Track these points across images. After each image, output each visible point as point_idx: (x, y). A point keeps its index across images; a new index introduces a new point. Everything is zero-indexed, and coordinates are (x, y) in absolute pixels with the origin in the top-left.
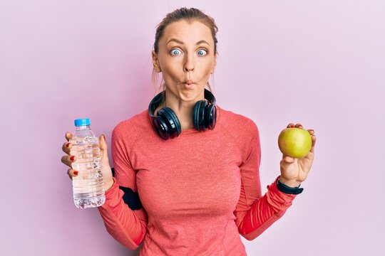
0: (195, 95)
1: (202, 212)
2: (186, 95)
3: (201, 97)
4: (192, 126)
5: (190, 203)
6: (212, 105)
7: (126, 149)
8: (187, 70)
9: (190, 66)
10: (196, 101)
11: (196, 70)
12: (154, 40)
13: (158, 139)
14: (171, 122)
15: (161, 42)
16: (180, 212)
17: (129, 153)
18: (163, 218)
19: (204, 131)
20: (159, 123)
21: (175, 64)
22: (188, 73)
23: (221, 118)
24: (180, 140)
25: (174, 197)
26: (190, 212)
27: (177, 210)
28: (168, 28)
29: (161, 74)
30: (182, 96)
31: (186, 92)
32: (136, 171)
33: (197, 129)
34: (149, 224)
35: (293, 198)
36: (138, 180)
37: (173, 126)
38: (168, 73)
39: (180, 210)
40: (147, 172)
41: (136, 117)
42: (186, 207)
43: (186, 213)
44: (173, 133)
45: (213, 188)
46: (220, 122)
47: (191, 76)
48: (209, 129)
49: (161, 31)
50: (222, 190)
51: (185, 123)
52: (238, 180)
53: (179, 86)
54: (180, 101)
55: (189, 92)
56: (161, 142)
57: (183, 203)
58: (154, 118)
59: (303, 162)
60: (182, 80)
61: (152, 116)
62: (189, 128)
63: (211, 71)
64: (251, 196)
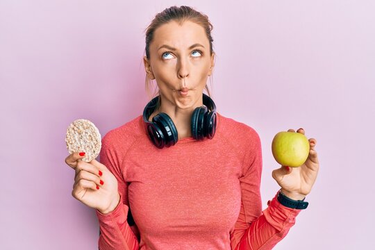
0: (193, 102)
1: (200, 229)
2: (182, 103)
3: (200, 104)
4: (190, 135)
5: (188, 219)
6: (212, 113)
7: (117, 159)
8: (181, 76)
9: (184, 73)
10: (195, 107)
11: (191, 75)
12: (144, 45)
13: (153, 147)
14: (167, 129)
15: (152, 48)
16: (176, 229)
17: (121, 164)
18: (157, 235)
19: (202, 140)
20: (155, 130)
21: (168, 70)
22: (183, 79)
23: (221, 126)
24: (175, 150)
25: (170, 212)
26: (187, 229)
27: (173, 227)
28: (157, 31)
29: (155, 81)
30: (179, 104)
31: (182, 99)
32: (128, 184)
33: (194, 138)
34: (141, 242)
35: (296, 214)
36: (130, 193)
37: (170, 134)
38: (162, 80)
39: (176, 227)
40: (141, 184)
41: (128, 124)
42: (183, 223)
43: (183, 230)
44: (169, 141)
45: (212, 203)
46: (220, 130)
47: (186, 83)
48: (208, 138)
49: (150, 34)
50: (222, 206)
51: (182, 131)
52: (239, 193)
53: (174, 94)
54: (177, 108)
55: (186, 99)
56: (156, 152)
57: (180, 219)
58: (148, 125)
59: (306, 173)
60: (177, 87)
61: (147, 122)
62: (187, 137)
63: (209, 73)
64: (251, 212)
